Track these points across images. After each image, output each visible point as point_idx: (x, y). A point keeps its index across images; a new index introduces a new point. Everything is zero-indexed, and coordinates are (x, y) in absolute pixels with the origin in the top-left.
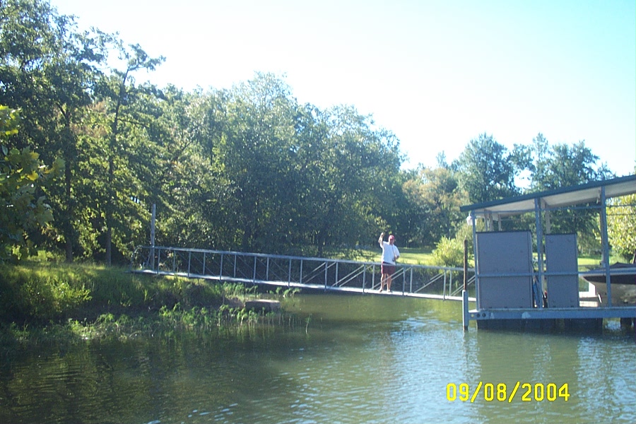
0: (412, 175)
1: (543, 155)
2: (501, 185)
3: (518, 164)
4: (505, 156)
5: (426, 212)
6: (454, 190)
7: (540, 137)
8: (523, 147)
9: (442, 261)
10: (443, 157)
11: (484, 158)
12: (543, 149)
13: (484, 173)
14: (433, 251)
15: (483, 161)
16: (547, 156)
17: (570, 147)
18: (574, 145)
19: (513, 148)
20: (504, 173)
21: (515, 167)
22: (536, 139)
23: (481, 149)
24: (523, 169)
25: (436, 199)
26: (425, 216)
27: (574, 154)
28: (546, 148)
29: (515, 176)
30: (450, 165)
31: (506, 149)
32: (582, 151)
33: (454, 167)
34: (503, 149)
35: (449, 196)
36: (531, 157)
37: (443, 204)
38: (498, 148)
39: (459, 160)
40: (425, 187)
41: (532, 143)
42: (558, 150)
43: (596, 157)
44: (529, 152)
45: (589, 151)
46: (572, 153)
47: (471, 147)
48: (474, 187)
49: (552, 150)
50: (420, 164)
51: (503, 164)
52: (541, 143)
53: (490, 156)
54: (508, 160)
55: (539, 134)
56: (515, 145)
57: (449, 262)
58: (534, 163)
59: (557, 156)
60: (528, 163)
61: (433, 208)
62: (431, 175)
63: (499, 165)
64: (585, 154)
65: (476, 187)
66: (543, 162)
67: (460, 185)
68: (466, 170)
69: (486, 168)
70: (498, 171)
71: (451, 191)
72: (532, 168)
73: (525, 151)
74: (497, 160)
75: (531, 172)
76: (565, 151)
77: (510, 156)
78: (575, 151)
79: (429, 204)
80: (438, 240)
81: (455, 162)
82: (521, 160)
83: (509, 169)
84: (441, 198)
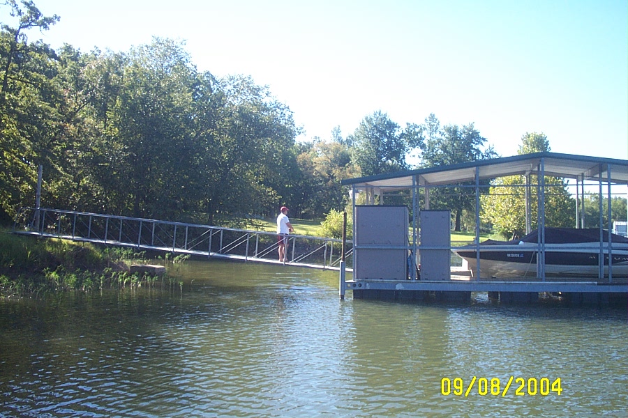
0: (306, 148)
1: (434, 135)
2: (393, 161)
3: (409, 142)
4: (397, 133)
5: (320, 184)
6: (347, 165)
7: (432, 118)
8: (416, 127)
9: (331, 233)
10: (338, 132)
11: (378, 135)
12: (433, 129)
13: (377, 150)
14: (322, 223)
15: (376, 137)
16: (438, 136)
17: (460, 128)
18: (464, 126)
19: (406, 126)
20: (396, 151)
21: (407, 145)
22: (428, 119)
23: (375, 126)
24: (414, 147)
25: (329, 172)
26: (317, 189)
27: (463, 136)
28: (437, 128)
29: (406, 154)
30: (344, 139)
31: (399, 127)
32: (471, 133)
33: (349, 142)
34: (396, 127)
35: (341, 170)
36: (423, 136)
37: (335, 177)
38: (392, 126)
39: (354, 136)
40: (319, 160)
41: (424, 123)
42: (449, 130)
43: (484, 139)
44: (420, 132)
45: (478, 133)
46: (461, 134)
47: (366, 123)
48: (365, 162)
49: (443, 131)
50: (316, 138)
51: (395, 141)
52: (433, 123)
53: (383, 133)
54: (400, 138)
55: (431, 114)
56: (408, 124)
57: (336, 234)
58: (425, 142)
59: (447, 136)
60: (419, 142)
61: (326, 181)
62: (325, 149)
63: (391, 143)
64: (473, 136)
65: (368, 162)
66: (434, 141)
67: (353, 160)
68: (360, 145)
69: (378, 144)
70: (390, 148)
71: (344, 166)
72: (423, 147)
73: (417, 130)
74: (390, 137)
75: (422, 151)
76: (455, 132)
77: (403, 134)
78: (464, 132)
79: (323, 177)
80: (328, 212)
81: (350, 137)
82: (413, 138)
83: (401, 146)
84: (334, 171)
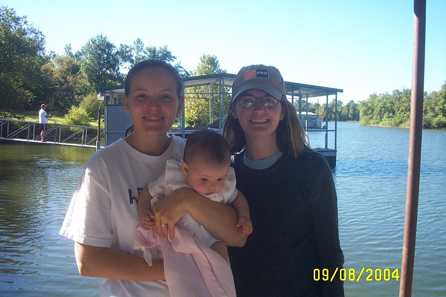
0: (46, 60)
1: (140, 54)
2: (110, 71)
3: (122, 58)
4: (114, 51)
5: (56, 86)
6: (78, 73)
7: (139, 41)
8: (127, 47)
9: (72, 122)
10: (70, 48)
11: (100, 52)
12: (139, 49)
13: (99, 62)
14: (66, 115)
15: (99, 54)
16: (142, 54)
17: (158, 49)
18: (161, 48)
19: (120, 46)
20: (113, 64)
21: (120, 60)
22: (136, 42)
23: (98, 46)
24: (126, 61)
25: (65, 78)
26: (55, 90)
27: (160, 54)
28: (142, 49)
29: (120, 66)
30: (74, 54)
31: (115, 47)
32: (165, 53)
33: (78, 56)
34: (113, 47)
35: (74, 77)
36: (132, 54)
37: (70, 82)
38: (110, 46)
39: (81, 52)
40: (56, 68)
41: (133, 44)
42: (150, 50)
43: (174, 57)
44: (130, 51)
45: (170, 53)
46: (159, 53)
47: (91, 43)
48: (91, 71)
49: (146, 51)
50: (52, 52)
51: (112, 57)
52: (139, 45)
53: (103, 51)
54: (116, 55)
55: (138, 39)
56: (121, 45)
57: (76, 123)
58: (133, 58)
59: (149, 54)
60: (129, 58)
61: (62, 84)
62: (60, 61)
63: (109, 58)
64: (167, 55)
65: (92, 72)
66: (140, 58)
67: (82, 70)
68: (86, 59)
69: (100, 59)
70: (108, 62)
71: (76, 74)
72: (132, 61)
73: (128, 49)
74: (109, 54)
75: (131, 64)
76: (154, 51)
77: (118, 52)
78: (161, 52)
79: (59, 81)
80: (69, 107)
81: (78, 52)
82: (124, 55)
83: (117, 61)
84: (68, 78)
